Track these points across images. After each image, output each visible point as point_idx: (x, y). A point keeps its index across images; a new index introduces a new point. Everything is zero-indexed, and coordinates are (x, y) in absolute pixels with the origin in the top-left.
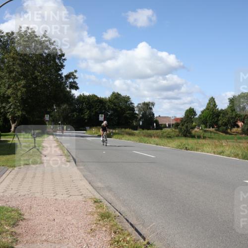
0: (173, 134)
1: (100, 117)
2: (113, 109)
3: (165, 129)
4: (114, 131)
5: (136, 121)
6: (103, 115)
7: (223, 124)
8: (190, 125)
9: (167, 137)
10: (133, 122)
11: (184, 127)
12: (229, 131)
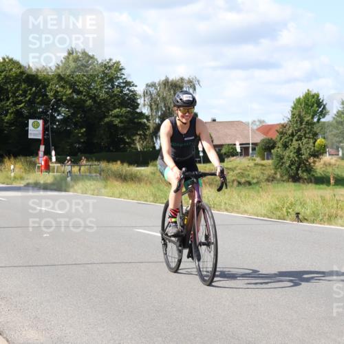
0: (256, 173)
1: (30, 127)
2: (70, 103)
3: (232, 158)
4: (76, 169)
5: (144, 137)
6: (41, 122)
8: (307, 146)
9: (239, 183)
10: (133, 142)
11: (289, 154)
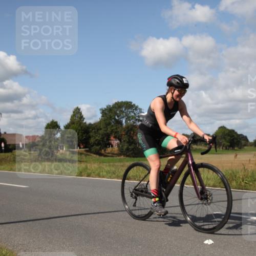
7: (96, 142)
12: (103, 151)
